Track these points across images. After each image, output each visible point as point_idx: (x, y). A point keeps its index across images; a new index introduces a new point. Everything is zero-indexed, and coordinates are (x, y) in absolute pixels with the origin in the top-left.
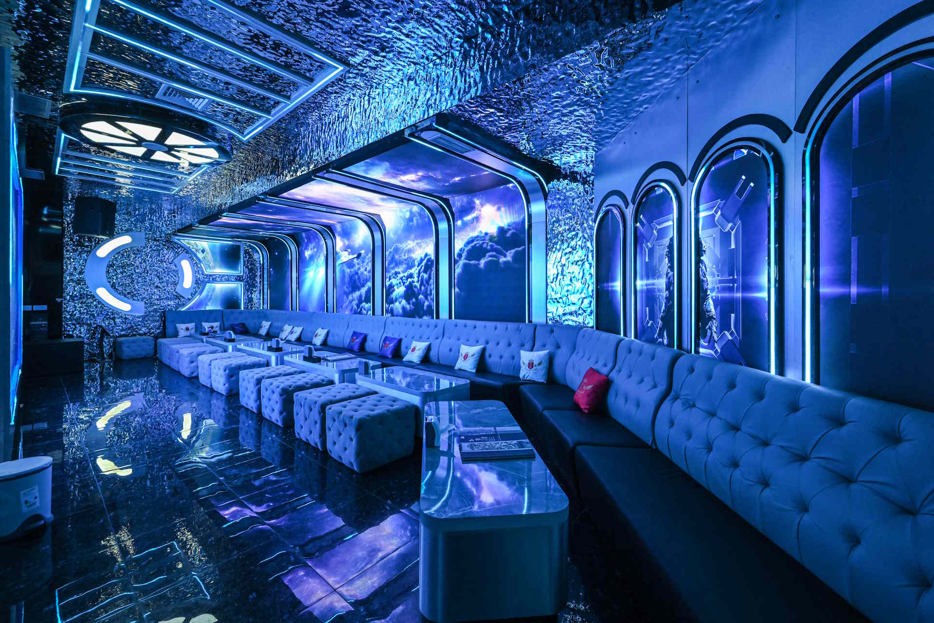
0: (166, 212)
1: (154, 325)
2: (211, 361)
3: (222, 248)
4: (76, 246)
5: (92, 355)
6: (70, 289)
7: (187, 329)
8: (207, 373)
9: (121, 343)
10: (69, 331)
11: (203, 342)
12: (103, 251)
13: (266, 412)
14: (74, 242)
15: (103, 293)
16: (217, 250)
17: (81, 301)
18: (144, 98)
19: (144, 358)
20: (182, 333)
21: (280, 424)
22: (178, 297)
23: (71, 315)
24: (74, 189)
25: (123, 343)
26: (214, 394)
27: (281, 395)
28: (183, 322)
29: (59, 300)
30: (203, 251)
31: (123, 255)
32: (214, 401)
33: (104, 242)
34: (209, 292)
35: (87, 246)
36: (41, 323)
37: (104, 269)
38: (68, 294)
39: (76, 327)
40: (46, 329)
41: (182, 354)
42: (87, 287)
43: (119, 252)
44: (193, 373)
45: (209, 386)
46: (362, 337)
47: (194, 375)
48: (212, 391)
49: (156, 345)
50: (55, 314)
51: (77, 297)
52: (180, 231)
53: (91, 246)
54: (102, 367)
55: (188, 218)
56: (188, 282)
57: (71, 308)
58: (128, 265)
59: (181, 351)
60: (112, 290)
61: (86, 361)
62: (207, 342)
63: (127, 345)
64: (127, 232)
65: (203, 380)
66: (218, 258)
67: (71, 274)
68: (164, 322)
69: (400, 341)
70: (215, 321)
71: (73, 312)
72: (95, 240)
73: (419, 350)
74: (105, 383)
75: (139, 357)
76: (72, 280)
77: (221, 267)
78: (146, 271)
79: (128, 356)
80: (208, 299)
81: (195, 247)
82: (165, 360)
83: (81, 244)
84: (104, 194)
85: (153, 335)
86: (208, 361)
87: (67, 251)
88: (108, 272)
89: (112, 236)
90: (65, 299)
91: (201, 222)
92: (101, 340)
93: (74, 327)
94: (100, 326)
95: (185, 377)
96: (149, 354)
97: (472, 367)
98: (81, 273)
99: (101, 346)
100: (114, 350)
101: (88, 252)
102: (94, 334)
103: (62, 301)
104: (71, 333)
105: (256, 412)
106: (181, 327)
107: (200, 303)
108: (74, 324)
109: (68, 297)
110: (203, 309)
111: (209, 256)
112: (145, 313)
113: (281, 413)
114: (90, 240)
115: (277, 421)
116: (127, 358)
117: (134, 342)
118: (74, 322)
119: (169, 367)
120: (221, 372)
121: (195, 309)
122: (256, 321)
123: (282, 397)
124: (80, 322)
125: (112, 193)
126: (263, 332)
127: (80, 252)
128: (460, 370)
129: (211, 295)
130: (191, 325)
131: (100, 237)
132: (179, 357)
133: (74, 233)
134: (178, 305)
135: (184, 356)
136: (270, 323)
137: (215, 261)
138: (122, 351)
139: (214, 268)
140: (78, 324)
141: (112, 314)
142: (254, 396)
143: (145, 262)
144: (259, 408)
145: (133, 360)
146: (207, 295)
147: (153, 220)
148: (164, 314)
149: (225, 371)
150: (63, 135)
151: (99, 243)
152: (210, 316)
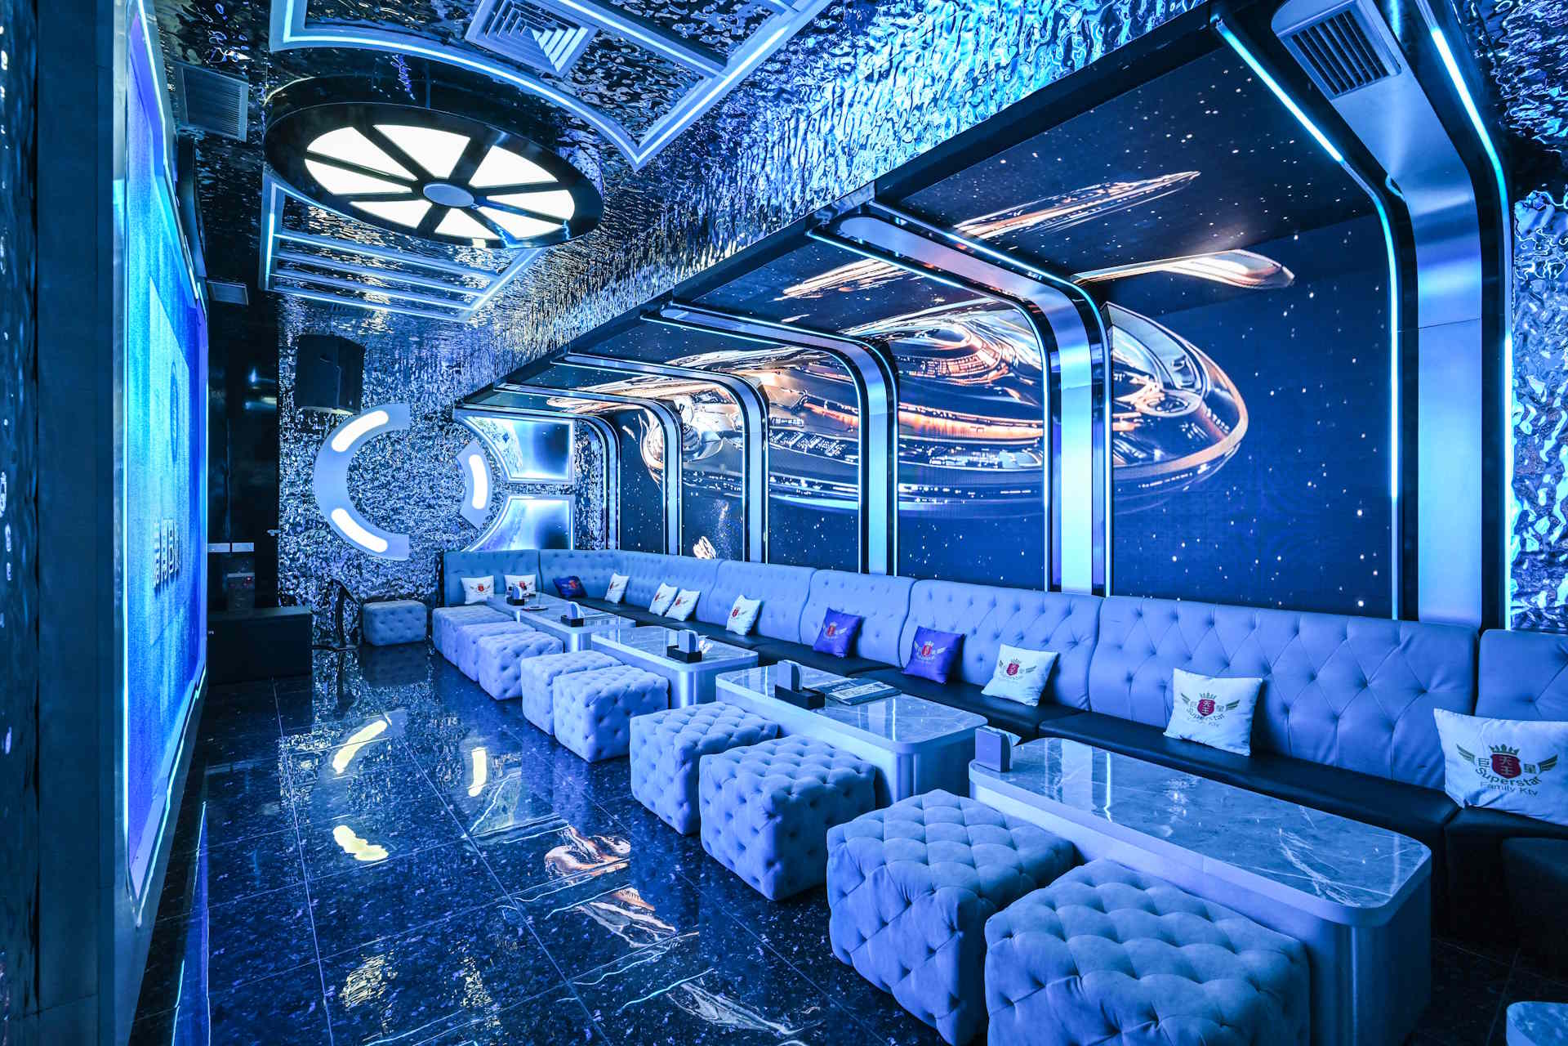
0: (444, 364)
1: (424, 579)
2: (552, 676)
3: (538, 430)
4: (300, 431)
5: (326, 634)
6: (291, 511)
7: (481, 588)
8: (543, 701)
9: (374, 614)
10: (288, 589)
11: (515, 620)
12: (344, 439)
13: (716, 843)
14: (296, 425)
15: (344, 521)
16: (530, 435)
17: (307, 534)
18: (441, 46)
19: (410, 644)
20: (472, 596)
21: (765, 888)
22: (465, 525)
23: (292, 560)
24: (296, 322)
25: (376, 615)
26: (559, 751)
27: (771, 815)
28: (473, 575)
29: (272, 533)
30: (506, 438)
31: (375, 446)
32: (558, 769)
33: (344, 422)
34: (515, 515)
35: (317, 432)
36: (243, 575)
37: (345, 474)
38: (287, 521)
39: (299, 583)
40: (252, 586)
41: (484, 649)
42: (317, 508)
43: (370, 442)
44: (505, 691)
45: (546, 729)
46: (852, 623)
47: (508, 695)
48: (553, 742)
49: (430, 617)
50: (266, 560)
51: (301, 525)
52: (467, 399)
53: (323, 431)
54: (342, 659)
55: (485, 374)
56: (480, 497)
57: (291, 546)
58: (381, 465)
59: (482, 641)
60: (358, 514)
61: (316, 647)
62: (523, 619)
63: (382, 618)
64: (382, 402)
65: (532, 711)
66: (531, 451)
67: (292, 484)
68: (441, 573)
69: (961, 640)
70: (528, 571)
71: (295, 553)
72: (330, 420)
73: (1029, 670)
74: (345, 689)
75: (401, 641)
76: (293, 494)
77: (535, 468)
78: (411, 476)
79: (382, 639)
80: (514, 528)
81: (492, 429)
82: (449, 653)
83: (306, 428)
84: (344, 328)
85: (422, 598)
86: (546, 676)
87: (286, 440)
88: (351, 479)
89: (357, 409)
90: (283, 530)
91: (510, 379)
92: (340, 609)
93: (294, 581)
94: (339, 583)
95: (492, 698)
96: (417, 636)
97: (1239, 741)
98: (306, 482)
99: (339, 618)
100: (360, 625)
101: (318, 442)
102: (327, 595)
103: (277, 535)
104: (291, 592)
105: (679, 830)
106: (470, 583)
107: (501, 539)
108: (295, 577)
109: (287, 527)
110: (505, 549)
111: (515, 445)
112: (410, 556)
113: (769, 864)
114: (321, 422)
115: (756, 880)
116: (381, 643)
117: (393, 612)
118: (296, 573)
119: (457, 668)
120: (578, 706)
121: (492, 550)
122: (599, 573)
123: (772, 822)
124: (305, 572)
125: (357, 327)
126: (614, 595)
127: (306, 443)
128: (1186, 741)
129: (519, 522)
130: (487, 581)
131: (339, 412)
132: (478, 654)
133: (297, 406)
134: (465, 542)
135: (490, 652)
136: (626, 578)
137: (525, 454)
138: (375, 631)
139: (523, 469)
140: (304, 576)
141: (358, 559)
142: (676, 790)
143: (410, 459)
144: (693, 824)
145: (391, 647)
146: (512, 523)
147: (422, 380)
148: (442, 558)
149: (588, 706)
150: (274, 186)
151: (335, 425)
152: (517, 562)
